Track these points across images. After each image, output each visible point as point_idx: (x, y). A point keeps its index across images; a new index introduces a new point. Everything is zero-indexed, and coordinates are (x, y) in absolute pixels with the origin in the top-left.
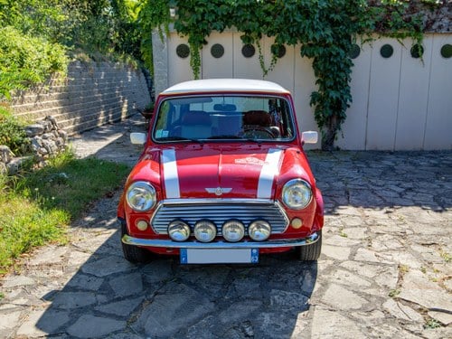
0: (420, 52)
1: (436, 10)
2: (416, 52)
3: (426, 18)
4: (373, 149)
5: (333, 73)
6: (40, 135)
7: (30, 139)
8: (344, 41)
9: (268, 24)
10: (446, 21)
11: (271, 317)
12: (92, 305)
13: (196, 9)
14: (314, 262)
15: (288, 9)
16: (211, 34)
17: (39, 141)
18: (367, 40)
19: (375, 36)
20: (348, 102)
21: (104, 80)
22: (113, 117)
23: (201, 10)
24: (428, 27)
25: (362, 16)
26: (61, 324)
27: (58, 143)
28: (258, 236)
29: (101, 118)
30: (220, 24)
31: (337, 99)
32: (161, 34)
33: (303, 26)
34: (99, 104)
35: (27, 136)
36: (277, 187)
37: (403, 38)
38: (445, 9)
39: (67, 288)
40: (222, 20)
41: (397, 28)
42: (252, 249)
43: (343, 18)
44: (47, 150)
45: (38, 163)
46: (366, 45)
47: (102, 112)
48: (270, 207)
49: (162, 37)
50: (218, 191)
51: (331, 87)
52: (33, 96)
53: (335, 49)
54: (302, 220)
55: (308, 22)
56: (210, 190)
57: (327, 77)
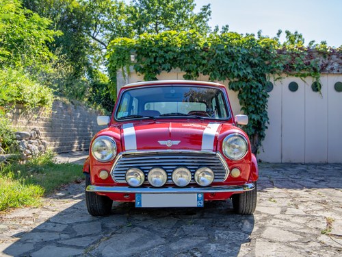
0: (318, 87)
1: (328, 57)
2: (316, 87)
3: (321, 63)
4: (288, 161)
5: (253, 101)
6: (26, 140)
7: (18, 141)
8: (261, 78)
9: (203, 65)
10: (336, 65)
11: (217, 246)
12: (56, 240)
13: (150, 54)
14: (251, 215)
15: (218, 54)
16: (161, 74)
17: (25, 144)
18: (279, 78)
19: (284, 75)
20: (266, 124)
21: (79, 119)
22: (85, 147)
23: (154, 54)
24: (323, 69)
25: (273, 60)
26: (26, 251)
27: (40, 149)
28: (203, 181)
29: (76, 145)
30: (168, 65)
31: (258, 121)
32: (123, 73)
33: (230, 66)
34: (75, 135)
35: (16, 139)
36: (218, 142)
37: (305, 77)
38: (334, 57)
39: (35, 230)
40: (169, 62)
41: (300, 69)
42: (198, 193)
43: (259, 61)
44: (31, 152)
45: (23, 160)
46: (277, 83)
47: (77, 141)
48: (213, 158)
49: (124, 76)
50: (169, 143)
51: (252, 112)
52: (25, 121)
53: (255, 83)
54: (241, 170)
55: (233, 63)
56: (161, 143)
57: (250, 104)
